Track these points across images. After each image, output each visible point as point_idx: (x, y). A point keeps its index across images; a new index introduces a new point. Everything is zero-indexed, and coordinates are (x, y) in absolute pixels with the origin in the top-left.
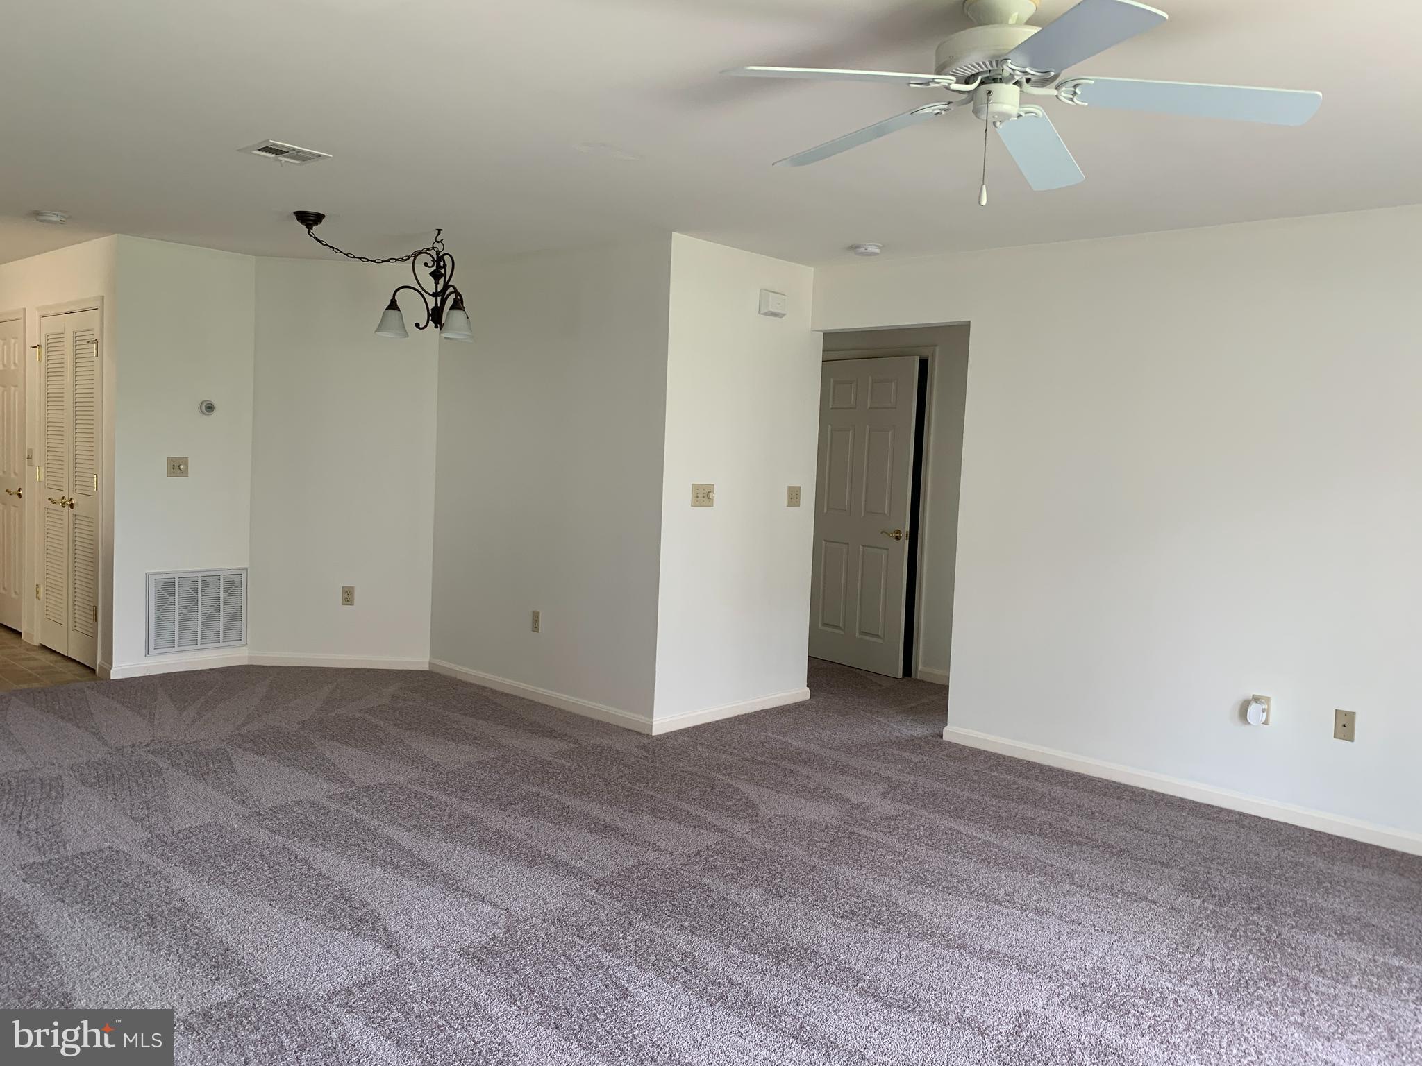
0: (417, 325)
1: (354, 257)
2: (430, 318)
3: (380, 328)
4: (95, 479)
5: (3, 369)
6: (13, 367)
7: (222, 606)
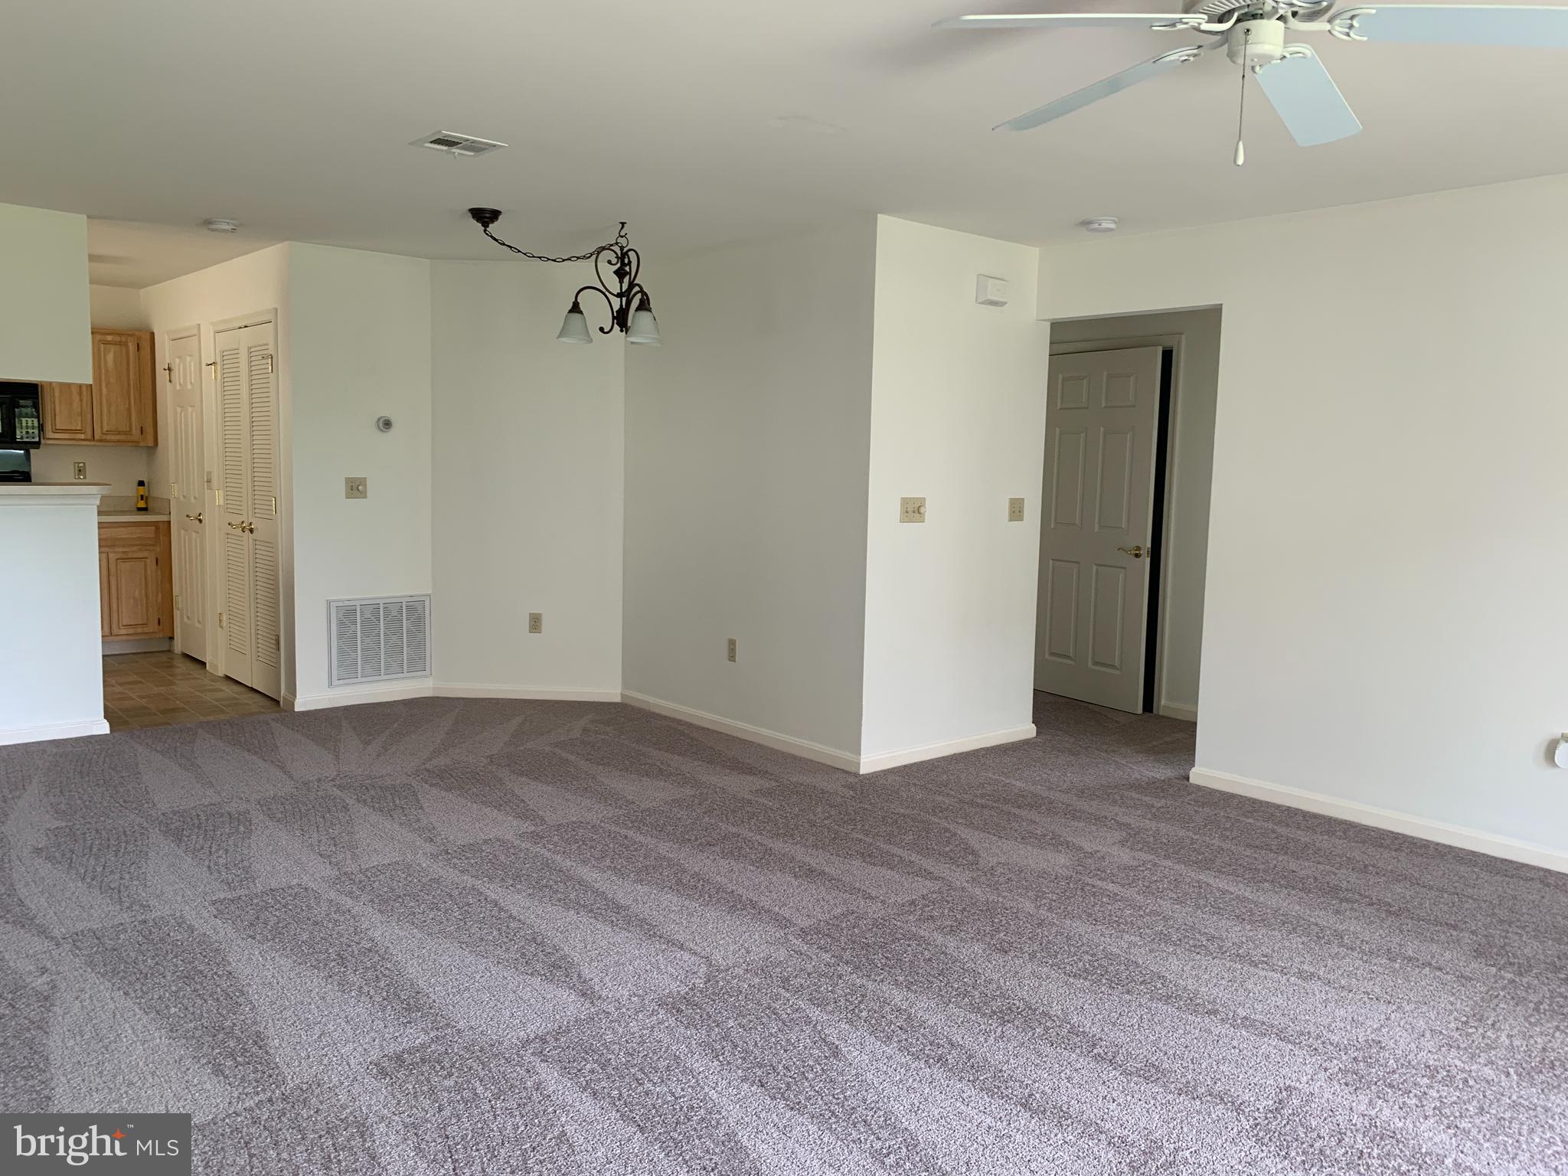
0: (602, 329)
1: (534, 257)
2: (615, 321)
3: (563, 333)
4: (274, 502)
5: (178, 387)
6: (189, 387)
7: (405, 635)
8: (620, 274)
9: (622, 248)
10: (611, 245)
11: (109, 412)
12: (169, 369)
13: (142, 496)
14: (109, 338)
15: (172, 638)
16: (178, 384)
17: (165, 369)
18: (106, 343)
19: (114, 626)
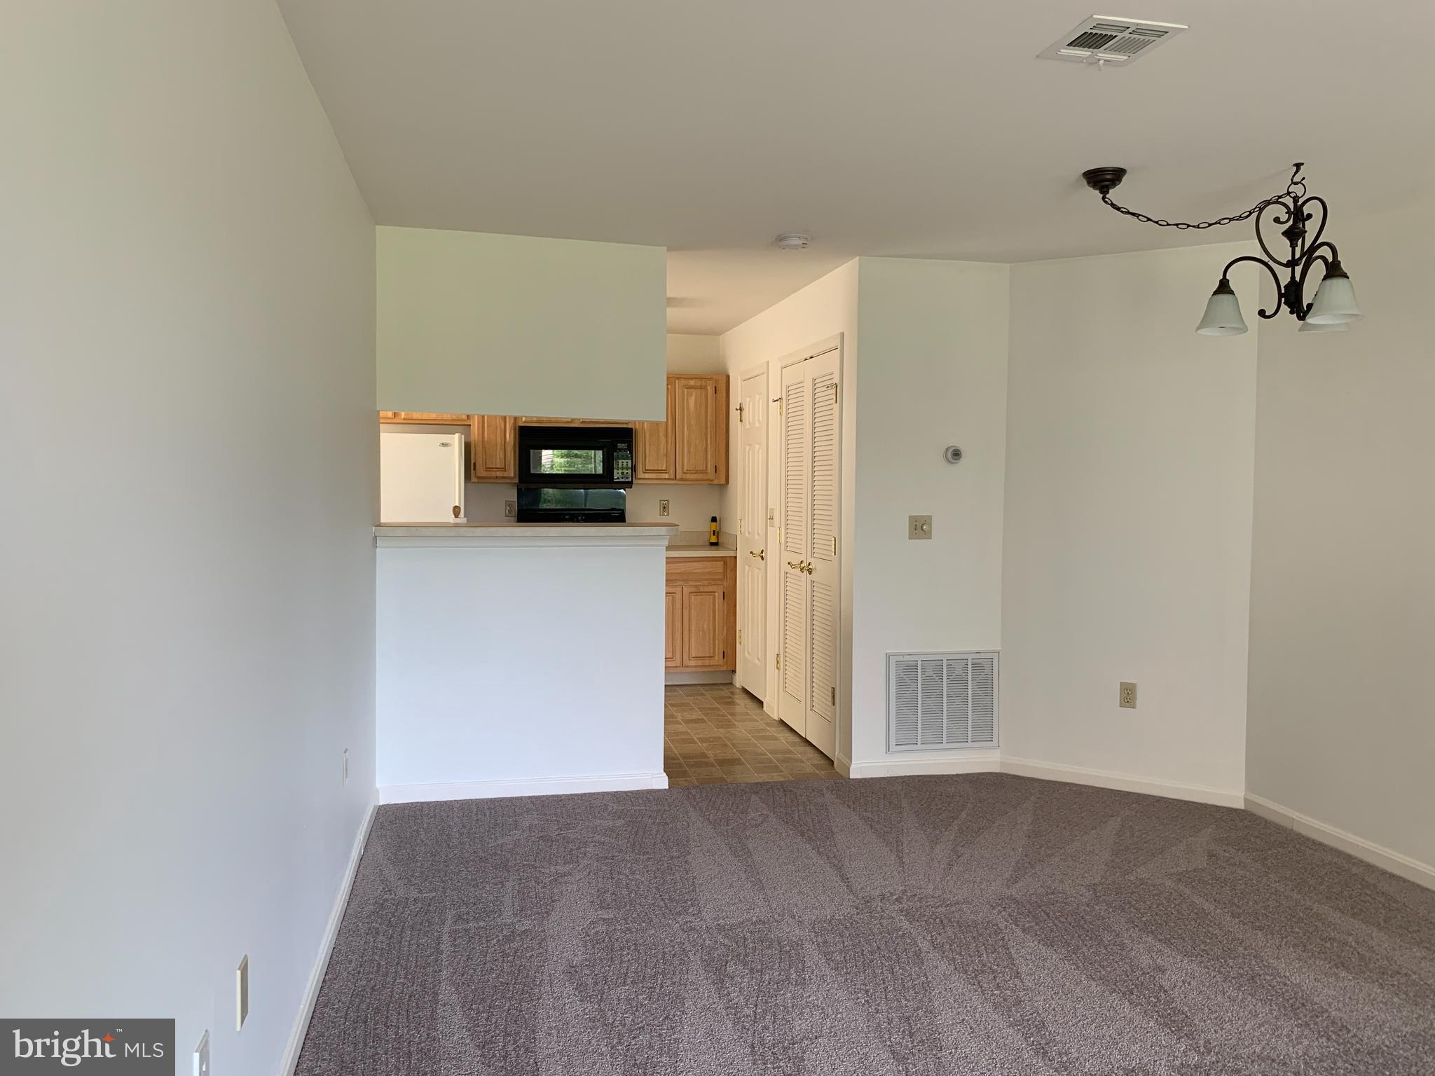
0: (1262, 313)
1: (1168, 225)
2: (1283, 299)
3: (1206, 322)
4: (833, 542)
5: (748, 427)
6: (757, 425)
7: (970, 698)
8: (1293, 235)
9: (1296, 199)
10: (1280, 197)
11: (689, 451)
12: (741, 409)
13: (714, 531)
14: (692, 383)
15: (734, 671)
16: (747, 424)
17: (737, 409)
18: (689, 388)
19: (685, 657)
